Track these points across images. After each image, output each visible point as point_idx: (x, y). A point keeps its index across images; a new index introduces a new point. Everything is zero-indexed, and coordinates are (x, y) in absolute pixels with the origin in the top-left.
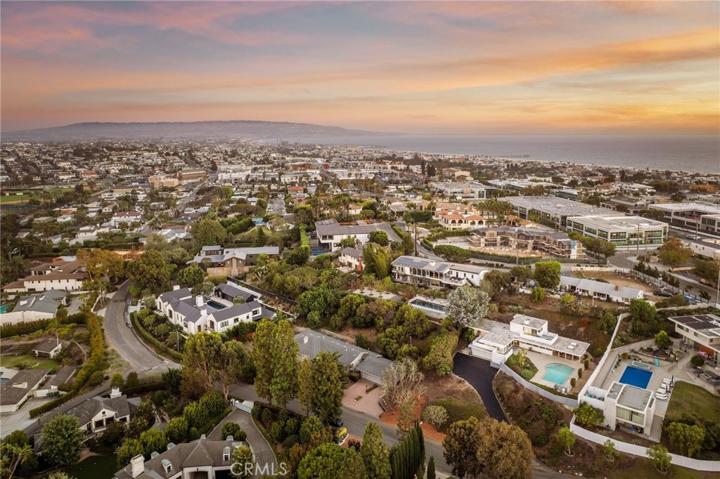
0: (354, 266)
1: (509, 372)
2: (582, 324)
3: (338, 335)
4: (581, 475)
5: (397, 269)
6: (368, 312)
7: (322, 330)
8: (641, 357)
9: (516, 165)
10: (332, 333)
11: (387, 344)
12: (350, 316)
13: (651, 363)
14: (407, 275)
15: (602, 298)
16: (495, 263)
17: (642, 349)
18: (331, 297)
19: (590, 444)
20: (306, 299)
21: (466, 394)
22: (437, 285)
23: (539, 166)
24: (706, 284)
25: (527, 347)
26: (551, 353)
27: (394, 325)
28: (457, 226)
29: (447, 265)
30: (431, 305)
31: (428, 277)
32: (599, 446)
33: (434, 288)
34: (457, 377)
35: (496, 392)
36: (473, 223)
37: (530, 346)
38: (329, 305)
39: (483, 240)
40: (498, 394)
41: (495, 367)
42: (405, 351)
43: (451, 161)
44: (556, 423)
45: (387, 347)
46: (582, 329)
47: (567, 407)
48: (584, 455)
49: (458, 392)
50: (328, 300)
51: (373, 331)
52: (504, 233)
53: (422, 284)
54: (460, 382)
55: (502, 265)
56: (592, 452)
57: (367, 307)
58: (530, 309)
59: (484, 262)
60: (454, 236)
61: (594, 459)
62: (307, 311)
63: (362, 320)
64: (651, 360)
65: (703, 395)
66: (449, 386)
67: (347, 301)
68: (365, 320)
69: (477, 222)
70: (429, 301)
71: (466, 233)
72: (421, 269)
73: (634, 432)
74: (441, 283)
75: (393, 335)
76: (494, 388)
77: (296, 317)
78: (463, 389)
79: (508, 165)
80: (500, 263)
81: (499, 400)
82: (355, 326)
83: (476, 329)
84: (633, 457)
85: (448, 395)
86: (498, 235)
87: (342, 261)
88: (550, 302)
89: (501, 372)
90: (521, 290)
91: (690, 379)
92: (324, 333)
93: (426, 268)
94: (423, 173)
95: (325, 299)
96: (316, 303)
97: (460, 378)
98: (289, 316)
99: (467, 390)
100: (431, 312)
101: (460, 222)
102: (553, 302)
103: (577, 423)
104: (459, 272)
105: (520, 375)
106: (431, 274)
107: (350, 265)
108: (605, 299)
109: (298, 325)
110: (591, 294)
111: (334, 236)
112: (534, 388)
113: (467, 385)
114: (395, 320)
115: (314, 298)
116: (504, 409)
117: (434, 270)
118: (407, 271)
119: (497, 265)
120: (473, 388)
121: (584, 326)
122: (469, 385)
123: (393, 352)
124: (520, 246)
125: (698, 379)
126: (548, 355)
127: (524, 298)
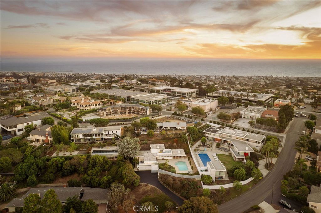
0: (41, 141)
1: (164, 172)
2: (174, 142)
3: (52, 185)
4: (217, 205)
5: (74, 136)
6: (71, 166)
7: (39, 185)
8: (200, 149)
9: (71, 75)
10: (47, 185)
11: (91, 180)
12: (58, 171)
13: (204, 150)
14: (81, 139)
15: (173, 129)
16: (120, 123)
17: (198, 146)
18: (41, 163)
19: (213, 191)
20: (23, 170)
21: (152, 190)
22: (99, 140)
23: (82, 75)
24: (196, 116)
25: (161, 158)
26: (172, 158)
27: (91, 168)
28: (89, 108)
29: (102, 129)
30: (103, 152)
31: (94, 137)
32: (216, 190)
33: (99, 142)
34: (143, 183)
35: (164, 184)
36: (96, 105)
37: (163, 158)
38: (40, 168)
39: (105, 113)
40: (165, 185)
41: (156, 172)
42: (106, 180)
43: (36, 75)
44: (197, 187)
45: (92, 181)
46: (175, 144)
47: (196, 179)
48: (213, 196)
49: (148, 191)
50: (40, 165)
51: (76, 175)
52: (114, 108)
53: (90, 141)
54: (146, 186)
55: (124, 123)
56: (215, 194)
57: (70, 163)
58: (150, 141)
59: (114, 123)
60: (89, 113)
61: (217, 196)
62: (25, 177)
63: (69, 171)
64: (203, 149)
65: (225, 157)
66: (141, 190)
67: (53, 163)
68: (70, 170)
69: (98, 104)
70: (100, 149)
71: (94, 111)
72: (90, 133)
73: (220, 179)
74: (102, 139)
75: (93, 174)
76: (162, 183)
77: (15, 184)
78: (149, 188)
79: (67, 76)
80: (122, 123)
81: (167, 187)
82: (64, 176)
83: (137, 157)
84: (228, 189)
85: (143, 194)
86: (111, 109)
87: (31, 140)
88: (156, 136)
89: (159, 174)
90: (142, 133)
91: (219, 153)
92: (40, 187)
93: (92, 133)
94: (29, 82)
95: (37, 166)
96: (32, 170)
97: (144, 184)
98: (11, 185)
99: (152, 188)
100: (108, 155)
101: (89, 106)
102: (158, 135)
103: (204, 184)
104: (109, 131)
105: (170, 172)
106: (96, 135)
107: (37, 140)
108: (175, 129)
109: (19, 188)
110: (169, 128)
111: (18, 125)
112: (181, 176)
113: (150, 186)
114: (90, 165)
115: (29, 167)
116: (171, 190)
117: (97, 133)
118: (81, 136)
119: (121, 124)
120: (153, 186)
121: (175, 143)
122: (151, 186)
123: (96, 183)
124: (122, 113)
125: (221, 151)
126: (171, 159)
127: (144, 136)
